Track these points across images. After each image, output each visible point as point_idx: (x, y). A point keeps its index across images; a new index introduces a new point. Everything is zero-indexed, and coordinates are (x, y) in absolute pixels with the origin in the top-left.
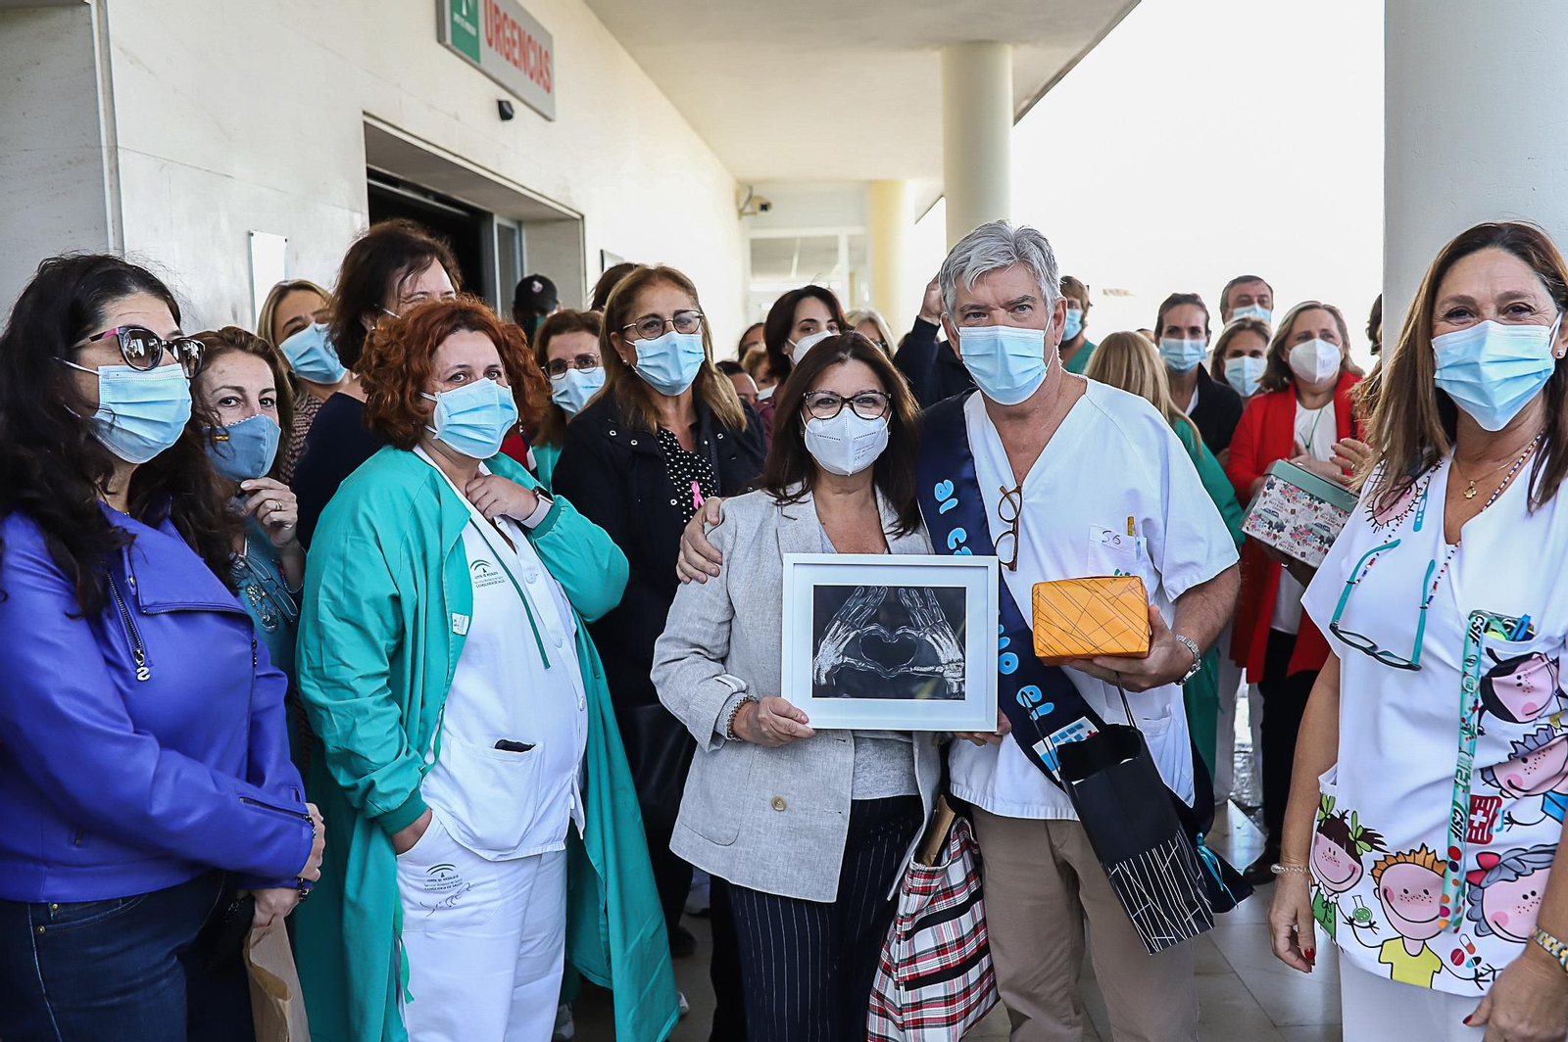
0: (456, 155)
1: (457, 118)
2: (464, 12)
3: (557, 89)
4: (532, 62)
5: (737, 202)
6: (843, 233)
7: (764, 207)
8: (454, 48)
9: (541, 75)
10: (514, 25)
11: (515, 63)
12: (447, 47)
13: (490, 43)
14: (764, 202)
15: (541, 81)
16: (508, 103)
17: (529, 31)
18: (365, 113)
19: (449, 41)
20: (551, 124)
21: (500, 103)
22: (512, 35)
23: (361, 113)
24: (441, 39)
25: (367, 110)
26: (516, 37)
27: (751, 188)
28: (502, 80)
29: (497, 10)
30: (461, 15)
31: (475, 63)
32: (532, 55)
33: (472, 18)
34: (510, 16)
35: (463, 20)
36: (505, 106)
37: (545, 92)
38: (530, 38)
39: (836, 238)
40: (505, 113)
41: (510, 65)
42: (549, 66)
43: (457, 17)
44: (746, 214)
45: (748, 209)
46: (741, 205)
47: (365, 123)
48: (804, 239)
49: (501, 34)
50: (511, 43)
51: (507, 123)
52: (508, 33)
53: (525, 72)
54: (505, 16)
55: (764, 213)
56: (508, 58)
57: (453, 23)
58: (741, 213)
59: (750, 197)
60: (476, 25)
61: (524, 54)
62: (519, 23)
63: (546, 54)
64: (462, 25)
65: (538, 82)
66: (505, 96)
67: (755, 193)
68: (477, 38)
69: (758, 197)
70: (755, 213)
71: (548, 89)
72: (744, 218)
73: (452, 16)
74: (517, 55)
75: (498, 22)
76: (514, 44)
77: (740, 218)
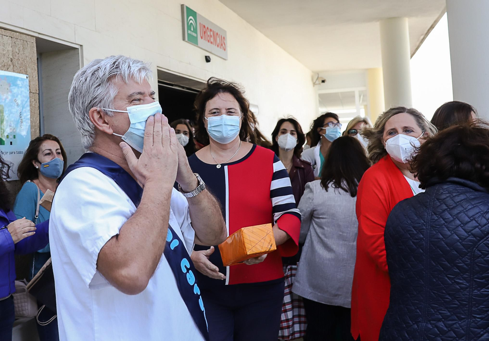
0: (189, 76)
1: (190, 64)
2: (192, 29)
3: (228, 49)
4: (218, 41)
5: (312, 80)
6: (357, 90)
7: (323, 81)
8: (188, 42)
9: (222, 45)
10: (211, 30)
11: (211, 43)
12: (186, 42)
13: (202, 38)
14: (323, 80)
15: (222, 47)
16: (209, 57)
17: (216, 31)
18: (158, 67)
19: (186, 39)
20: (226, 61)
21: (206, 57)
22: (210, 33)
23: (156, 67)
24: (184, 39)
25: (158, 66)
26: (212, 33)
27: (318, 74)
28: (206, 49)
29: (204, 27)
30: (191, 31)
31: (196, 45)
32: (218, 39)
33: (195, 31)
34: (209, 28)
35: (192, 32)
36: (208, 58)
37: (224, 51)
38: (217, 34)
39: (354, 92)
40: (208, 60)
41: (209, 44)
42: (225, 42)
43: (189, 32)
44: (316, 84)
45: (317, 82)
46: (314, 81)
47: (158, 70)
48: (342, 93)
49: (206, 34)
50: (210, 36)
51: (208, 63)
52: (209, 33)
53: (215, 45)
54: (208, 28)
55: (323, 83)
56: (209, 41)
57: (188, 34)
58: (314, 84)
59: (318, 77)
60: (196, 33)
61: (215, 40)
62: (212, 29)
63: (224, 38)
64: (191, 34)
65: (221, 48)
66: (208, 54)
67: (319, 76)
68: (197, 38)
69: (321, 78)
70: (320, 84)
71: (225, 50)
72: (315, 86)
73: (188, 31)
74: (212, 40)
75: (205, 30)
76: (211, 36)
77: (314, 86)
